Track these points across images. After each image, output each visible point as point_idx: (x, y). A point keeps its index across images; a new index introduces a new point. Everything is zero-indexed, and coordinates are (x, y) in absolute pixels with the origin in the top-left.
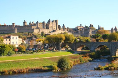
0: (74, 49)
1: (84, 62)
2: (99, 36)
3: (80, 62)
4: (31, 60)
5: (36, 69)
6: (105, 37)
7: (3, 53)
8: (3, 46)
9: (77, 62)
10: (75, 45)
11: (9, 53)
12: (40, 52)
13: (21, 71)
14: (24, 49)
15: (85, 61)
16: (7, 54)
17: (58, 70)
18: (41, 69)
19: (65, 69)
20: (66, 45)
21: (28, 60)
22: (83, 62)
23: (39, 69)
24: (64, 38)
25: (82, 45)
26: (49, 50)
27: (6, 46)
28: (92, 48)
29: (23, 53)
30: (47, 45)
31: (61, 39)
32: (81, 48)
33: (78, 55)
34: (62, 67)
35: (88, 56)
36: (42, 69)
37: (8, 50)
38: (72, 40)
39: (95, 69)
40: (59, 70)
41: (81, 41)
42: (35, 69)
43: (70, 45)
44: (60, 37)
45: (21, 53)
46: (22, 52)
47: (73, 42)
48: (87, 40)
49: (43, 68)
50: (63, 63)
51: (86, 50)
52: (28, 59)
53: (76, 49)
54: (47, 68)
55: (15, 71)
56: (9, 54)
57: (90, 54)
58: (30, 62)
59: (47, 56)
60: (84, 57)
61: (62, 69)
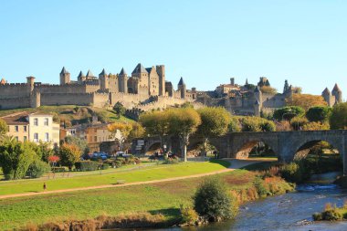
0: (227, 153)
1: (268, 194)
2: (298, 112)
3: (257, 194)
4: (106, 191)
5: (129, 221)
6: (315, 114)
7: (13, 171)
8: (13, 146)
9: (248, 193)
10: (231, 140)
11: (31, 168)
12: (124, 163)
13: (81, 226)
14: (77, 155)
15: (271, 191)
16: (28, 174)
17: (197, 223)
18: (144, 218)
19: (219, 219)
20: (202, 143)
21: (95, 191)
22: (265, 196)
23: (137, 221)
24: (198, 121)
25: (251, 140)
26: (152, 158)
27: (22, 148)
28: (285, 151)
29: (74, 167)
30: (141, 143)
31: (189, 122)
32: (248, 150)
33: (244, 171)
34: (210, 213)
35: (277, 175)
36: (148, 219)
37: (29, 158)
38: (223, 125)
39: (315, 219)
40: (200, 223)
41: (247, 128)
42: (123, 221)
43: (215, 140)
44: (185, 118)
45: (66, 168)
46: (69, 165)
47: (224, 131)
48: (266, 124)
49: (149, 217)
50: (211, 200)
51: (262, 156)
52: (94, 188)
53: (233, 155)
54: (163, 218)
55: (62, 227)
56: (32, 173)
57: (283, 168)
58: (103, 197)
59: (149, 178)
60: (267, 180)
61: (211, 220)
